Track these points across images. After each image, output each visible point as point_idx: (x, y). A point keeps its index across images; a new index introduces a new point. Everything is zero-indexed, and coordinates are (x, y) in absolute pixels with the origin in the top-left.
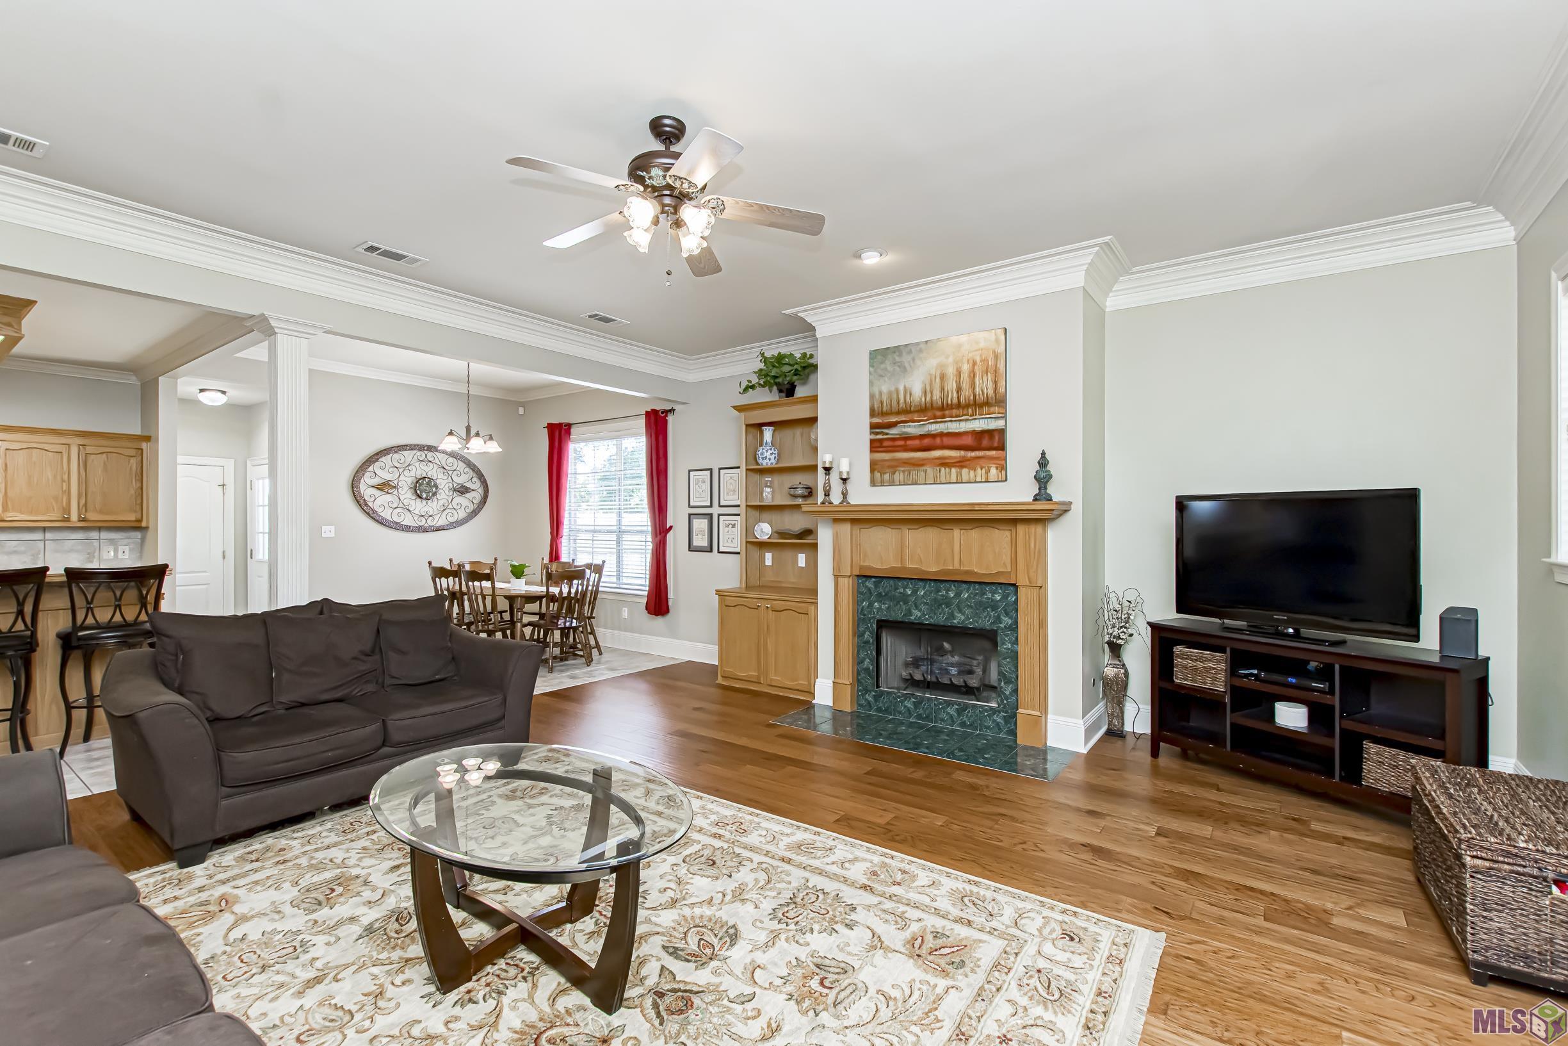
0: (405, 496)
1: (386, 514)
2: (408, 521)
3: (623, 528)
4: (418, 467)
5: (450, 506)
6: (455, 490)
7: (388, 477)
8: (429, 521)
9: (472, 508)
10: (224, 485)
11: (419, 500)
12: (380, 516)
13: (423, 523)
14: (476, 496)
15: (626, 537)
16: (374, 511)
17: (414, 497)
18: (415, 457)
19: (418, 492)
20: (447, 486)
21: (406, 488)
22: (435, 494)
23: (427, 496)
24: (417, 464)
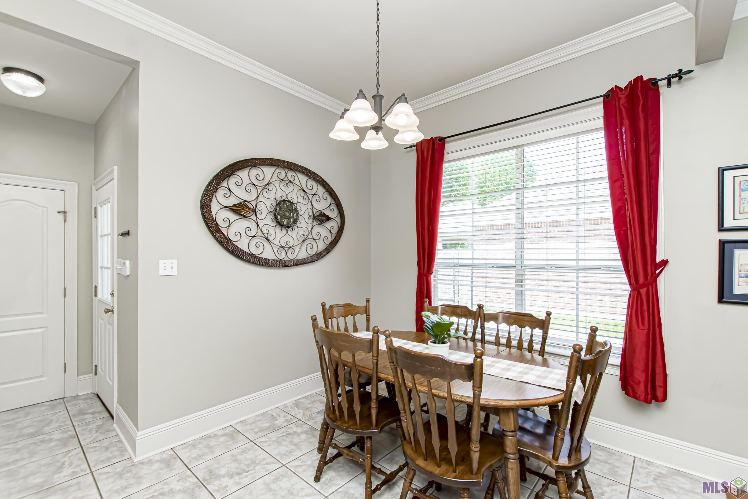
0: (264, 222)
1: (243, 244)
2: (268, 254)
3: (526, 262)
4: (277, 185)
5: (310, 236)
6: (314, 217)
7: (245, 197)
8: (289, 254)
9: (330, 239)
10: (65, 212)
11: (278, 228)
12: (235, 246)
13: (283, 256)
14: (333, 225)
15: (529, 274)
16: (229, 240)
17: (274, 224)
18: (275, 175)
19: (279, 217)
20: (307, 213)
21: (265, 212)
22: (295, 221)
23: (288, 223)
24: (277, 184)
